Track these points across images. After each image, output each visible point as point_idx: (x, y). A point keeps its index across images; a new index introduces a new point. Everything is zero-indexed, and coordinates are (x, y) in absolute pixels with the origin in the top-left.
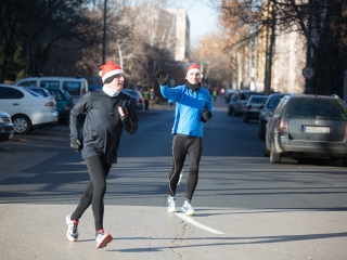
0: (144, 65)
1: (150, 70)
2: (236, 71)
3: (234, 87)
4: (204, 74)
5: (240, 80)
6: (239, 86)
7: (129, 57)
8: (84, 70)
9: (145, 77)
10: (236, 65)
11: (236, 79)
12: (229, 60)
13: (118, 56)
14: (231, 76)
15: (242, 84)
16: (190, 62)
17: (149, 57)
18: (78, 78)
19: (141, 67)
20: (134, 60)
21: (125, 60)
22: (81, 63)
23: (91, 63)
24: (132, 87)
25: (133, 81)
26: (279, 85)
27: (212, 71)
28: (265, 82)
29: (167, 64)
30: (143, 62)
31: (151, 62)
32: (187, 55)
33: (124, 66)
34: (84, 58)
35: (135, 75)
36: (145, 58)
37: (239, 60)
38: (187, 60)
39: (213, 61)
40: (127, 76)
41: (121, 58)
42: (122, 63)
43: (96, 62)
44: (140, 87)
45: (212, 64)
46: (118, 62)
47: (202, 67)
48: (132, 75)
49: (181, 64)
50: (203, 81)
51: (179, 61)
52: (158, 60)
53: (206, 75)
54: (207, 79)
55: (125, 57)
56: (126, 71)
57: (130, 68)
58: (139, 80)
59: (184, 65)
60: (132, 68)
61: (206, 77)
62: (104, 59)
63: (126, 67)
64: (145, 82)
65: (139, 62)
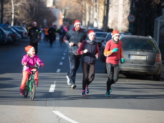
0: (27, 10)
1: (31, 14)
2: (85, 14)
3: (83, 24)
4: (65, 15)
5: (87, 20)
6: (87, 24)
7: (18, 4)
9: (28, 18)
10: (85, 11)
11: (85, 19)
12: (81, 7)
13: (11, 4)
14: (82, 17)
15: (89, 22)
16: (57, 8)
17: (30, 5)
19: (25, 12)
20: (21, 7)
21: (15, 7)
24: (19, 25)
25: (20, 20)
26: (112, 24)
27: (70, 14)
28: (104, 22)
29: (42, 9)
30: (26, 8)
31: (32, 8)
32: (54, 3)
33: (15, 10)
35: (22, 16)
36: (28, 6)
37: (87, 7)
38: (54, 7)
39: (71, 8)
40: (17, 17)
41: (13, 5)
42: (13, 8)
44: (24, 24)
45: (70, 10)
46: (11, 8)
47: (63, 11)
48: (20, 16)
49: (50, 9)
50: (64, 20)
51: (49, 8)
52: (36, 7)
53: (66, 16)
54: (67, 19)
55: (15, 5)
56: (16, 14)
57: (19, 12)
58: (24, 20)
59: (52, 10)
60: (20, 12)
61: (66, 18)
62: (2, 6)
63: (16, 11)
64: (28, 21)
65: (24, 8)
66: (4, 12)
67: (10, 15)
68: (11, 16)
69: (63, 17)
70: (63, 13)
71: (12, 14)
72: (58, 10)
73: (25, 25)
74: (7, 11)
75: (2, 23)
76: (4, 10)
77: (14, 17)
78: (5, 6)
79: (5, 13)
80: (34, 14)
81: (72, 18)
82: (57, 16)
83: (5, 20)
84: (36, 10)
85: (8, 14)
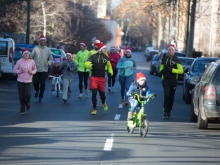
0: (67, 23)
1: (72, 29)
2: (156, 29)
3: (154, 44)
4: (124, 31)
5: (160, 38)
6: (159, 44)
7: (52, 14)
8: (6, 26)
9: (68, 35)
10: (157, 24)
11: (157, 38)
12: (150, 19)
13: (42, 14)
14: (152, 34)
15: (162, 42)
16: (112, 19)
17: (72, 15)
18: (5, 37)
19: (64, 25)
21: (48, 18)
22: (5, 20)
25: (56, 38)
26: (199, 44)
27: (133, 29)
28: (186, 42)
31: (74, 20)
32: (108, 13)
33: (47, 23)
34: (7, 15)
35: (58, 33)
36: (68, 16)
37: (160, 19)
38: (109, 18)
39: (134, 19)
40: (50, 33)
41: (45, 16)
42: (45, 21)
43: (19, 18)
44: (62, 44)
45: (133, 22)
46: (42, 20)
47: (122, 24)
48: (56, 32)
49: (102, 21)
50: (124, 38)
51: (100, 19)
52: (81, 18)
53: (127, 32)
54: (128, 36)
55: (48, 15)
56: (50, 29)
57: (53, 26)
58: (62, 38)
59: (106, 23)
60: (55, 25)
61: (126, 35)
62: (29, 17)
63: (50, 25)
64: (69, 40)
65: (62, 20)
66: (31, 26)
67: (39, 30)
68: (42, 33)
69: (122, 34)
70: (122, 27)
71: (43, 29)
72: (115, 22)
73: (63, 47)
74: (36, 24)
75: (27, 42)
76: (31, 23)
77: (47, 33)
78: (32, 17)
79: (33, 28)
80: (77, 29)
81: (136, 35)
82: (114, 33)
83: (33, 38)
84: (80, 22)
85: (37, 28)
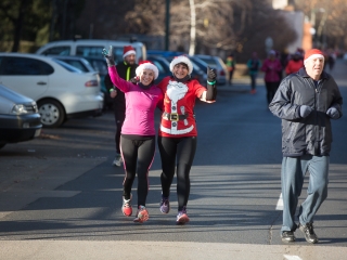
0: (227, 18)
1: (235, 26)
4: (316, 27)
7: (203, 5)
8: (136, 25)
9: (229, 35)
13: (188, 5)
16: (296, 10)
17: (234, 6)
18: (132, 41)
19: (222, 21)
20: (212, 9)
21: (198, 10)
22: (133, 15)
23: (148, 14)
24: (207, 52)
25: (212, 41)
27: (329, 24)
29: (260, 13)
30: (225, 12)
31: (237, 12)
33: (197, 18)
34: (138, 8)
35: (213, 32)
38: (291, 8)
39: (331, 9)
40: (201, 34)
41: (193, 7)
42: (193, 14)
43: (155, 12)
44: (219, 50)
45: (330, 13)
46: (188, 14)
47: (313, 16)
48: (210, 33)
49: (281, 14)
50: (315, 39)
51: (278, 10)
52: (247, 9)
53: (320, 29)
54: (322, 36)
55: (199, 6)
56: (201, 27)
57: (206, 22)
58: (219, 40)
59: (287, 15)
60: (210, 22)
61: (319, 33)
62: (168, 9)
63: (200, 21)
64: (229, 43)
65: (220, 13)
66: (172, 24)
67: (185, 29)
68: (189, 33)
69: (313, 31)
70: (313, 22)
71: (190, 27)
72: (301, 14)
73: (222, 54)
74: (180, 21)
75: (167, 49)
76: (172, 18)
77: (197, 34)
78: (174, 9)
79: (176, 27)
80: (243, 27)
81: (334, 33)
82: (298, 29)
83: (175, 42)
84: (247, 16)
85: (182, 27)
